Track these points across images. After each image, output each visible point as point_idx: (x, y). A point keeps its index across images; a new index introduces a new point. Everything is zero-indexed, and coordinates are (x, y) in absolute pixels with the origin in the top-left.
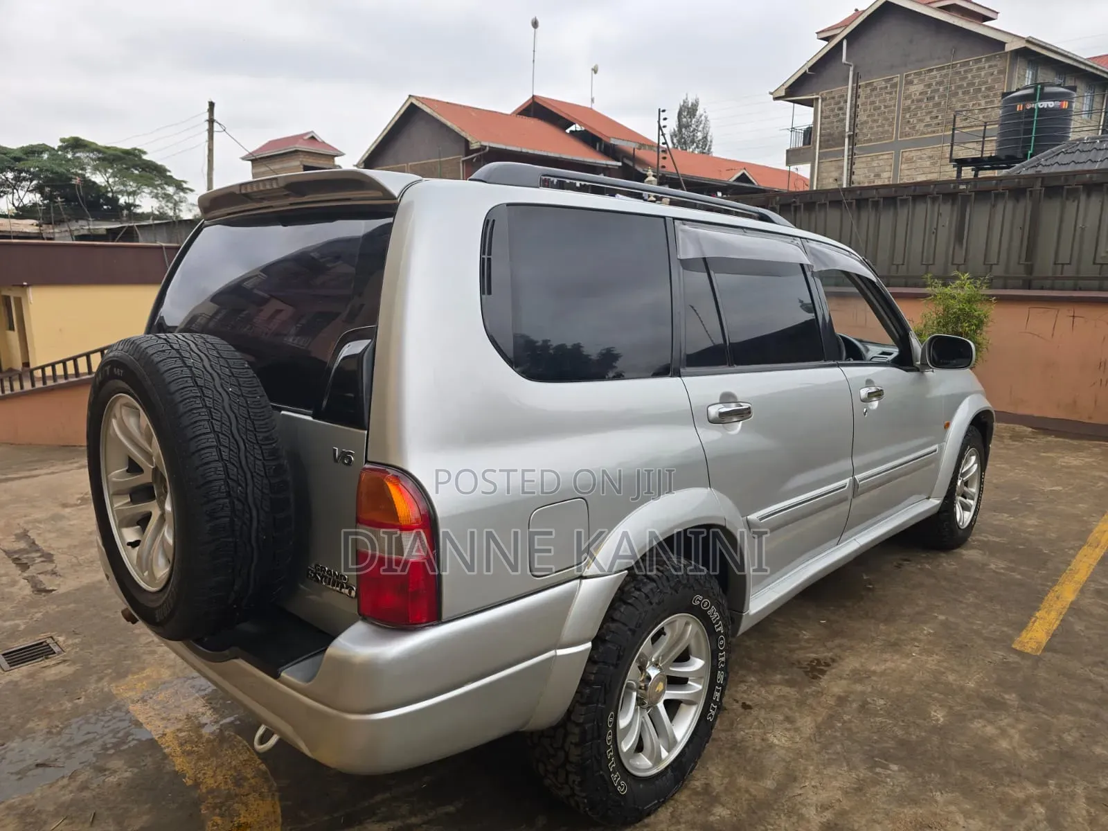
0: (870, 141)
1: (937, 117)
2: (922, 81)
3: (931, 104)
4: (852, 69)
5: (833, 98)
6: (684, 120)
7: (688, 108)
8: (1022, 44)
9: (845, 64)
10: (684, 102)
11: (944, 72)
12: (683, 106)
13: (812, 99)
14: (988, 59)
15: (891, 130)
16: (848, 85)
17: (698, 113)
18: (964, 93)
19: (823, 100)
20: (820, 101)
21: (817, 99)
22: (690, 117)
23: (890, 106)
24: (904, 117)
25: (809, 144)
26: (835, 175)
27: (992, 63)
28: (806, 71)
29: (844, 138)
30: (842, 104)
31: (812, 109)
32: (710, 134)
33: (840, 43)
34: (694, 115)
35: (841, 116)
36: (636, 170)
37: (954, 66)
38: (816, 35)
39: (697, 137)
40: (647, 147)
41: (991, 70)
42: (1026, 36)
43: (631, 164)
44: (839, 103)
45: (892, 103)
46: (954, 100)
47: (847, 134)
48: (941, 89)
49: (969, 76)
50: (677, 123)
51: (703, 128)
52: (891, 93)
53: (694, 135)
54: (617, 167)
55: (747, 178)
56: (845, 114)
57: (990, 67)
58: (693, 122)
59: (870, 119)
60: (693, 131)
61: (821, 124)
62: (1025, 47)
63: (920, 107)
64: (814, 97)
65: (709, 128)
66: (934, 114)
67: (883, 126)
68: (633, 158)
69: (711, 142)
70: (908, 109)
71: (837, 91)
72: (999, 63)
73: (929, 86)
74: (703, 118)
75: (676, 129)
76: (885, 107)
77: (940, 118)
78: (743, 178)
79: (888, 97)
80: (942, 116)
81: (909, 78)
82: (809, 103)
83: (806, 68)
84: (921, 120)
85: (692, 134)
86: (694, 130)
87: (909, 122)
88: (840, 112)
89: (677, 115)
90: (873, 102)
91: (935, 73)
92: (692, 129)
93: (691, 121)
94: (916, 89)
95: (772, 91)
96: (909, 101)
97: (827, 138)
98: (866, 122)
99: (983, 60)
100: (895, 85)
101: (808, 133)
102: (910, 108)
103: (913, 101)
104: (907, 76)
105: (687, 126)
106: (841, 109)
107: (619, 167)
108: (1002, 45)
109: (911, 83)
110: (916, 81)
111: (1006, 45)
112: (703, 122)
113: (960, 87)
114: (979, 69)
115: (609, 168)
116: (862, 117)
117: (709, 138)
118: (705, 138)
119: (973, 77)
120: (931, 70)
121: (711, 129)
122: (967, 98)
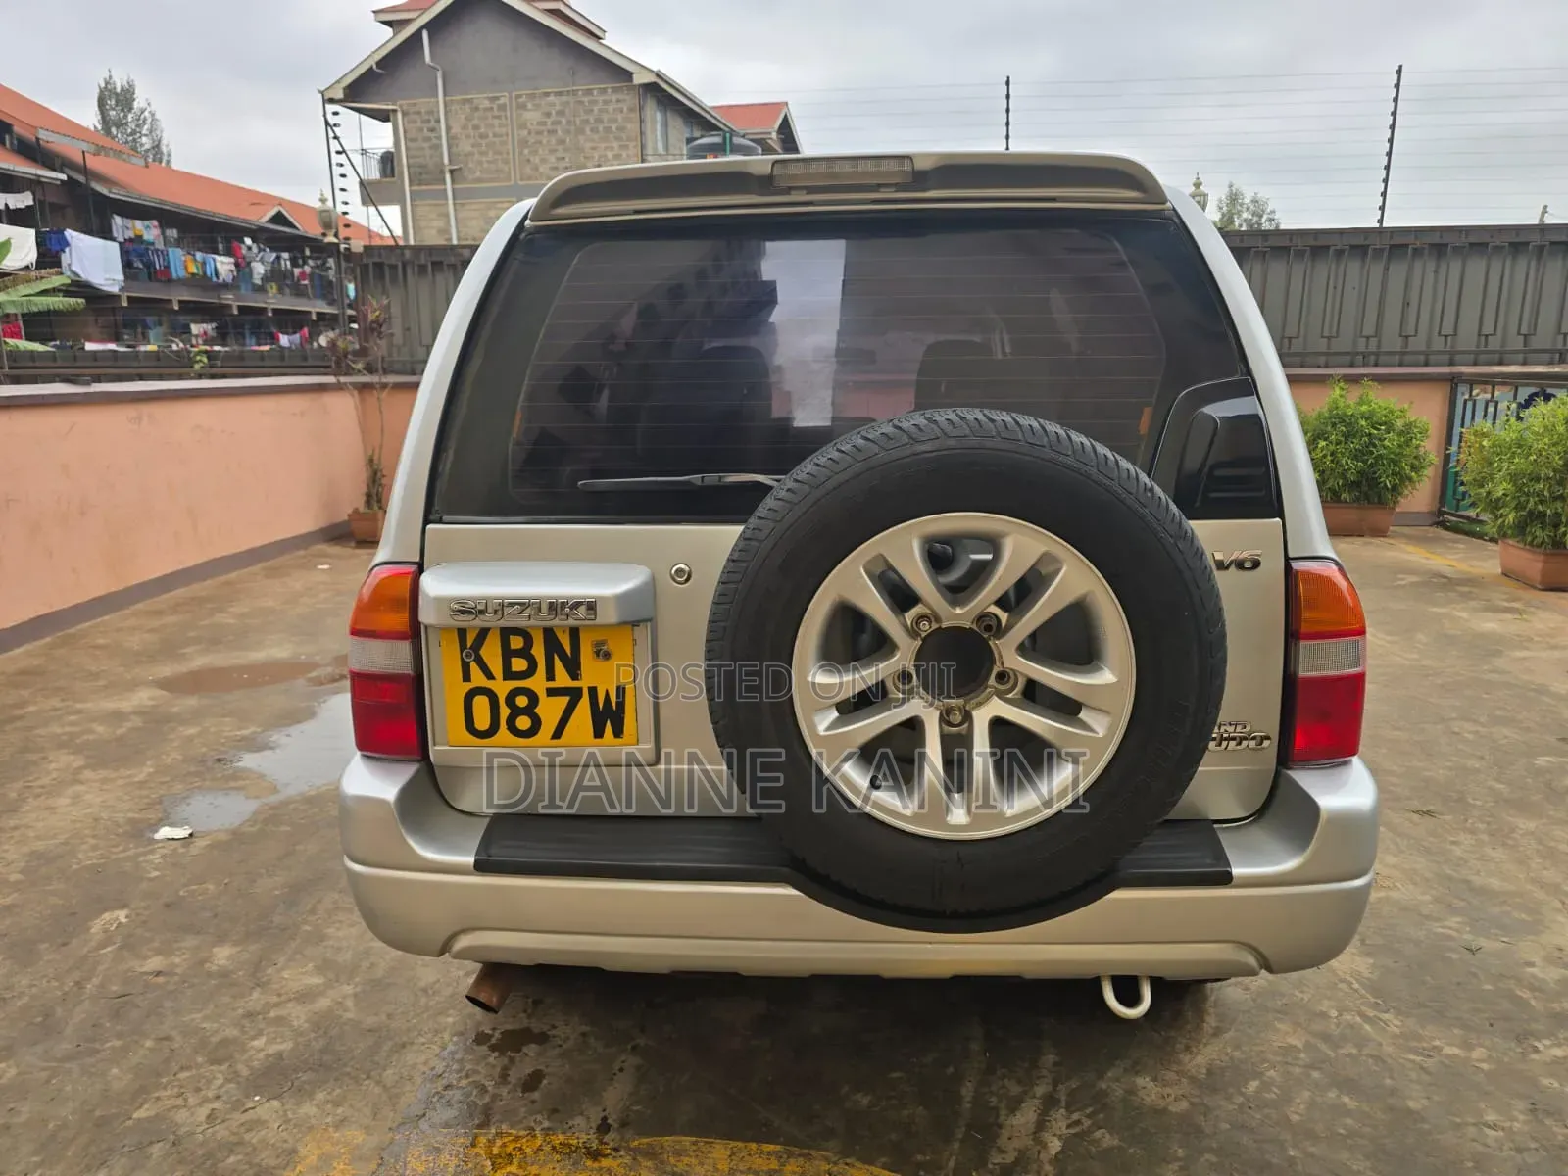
0: (479, 180)
1: (564, 158)
2: (537, 107)
3: (553, 141)
4: (439, 74)
5: (419, 113)
6: (112, 113)
7: (116, 94)
8: (652, 79)
9: (430, 66)
10: (107, 83)
11: (565, 98)
12: (106, 88)
13: (388, 110)
14: (614, 90)
15: (506, 169)
16: (437, 96)
17: (136, 105)
18: (592, 130)
19: (404, 114)
20: (399, 115)
21: (395, 111)
22: (122, 110)
23: (501, 136)
24: (521, 153)
25: (393, 176)
26: (440, 224)
27: (621, 96)
28: (372, 68)
29: (442, 172)
30: (433, 123)
31: (389, 125)
32: (164, 142)
33: (418, 34)
34: (131, 109)
35: (435, 141)
36: (93, 190)
37: (575, 93)
38: (373, 14)
39: (142, 145)
40: (111, 152)
41: (620, 105)
42: (655, 69)
43: (81, 179)
44: (429, 121)
45: (504, 130)
46: (581, 138)
47: (447, 169)
48: (564, 120)
49: (596, 108)
50: (99, 117)
51: (151, 131)
52: (499, 117)
53: (134, 140)
54: (59, 183)
55: (285, 217)
56: (439, 138)
57: (618, 101)
58: (130, 119)
59: (476, 150)
60: (131, 134)
61: (407, 149)
62: (655, 83)
63: (540, 142)
64: (391, 107)
65: (161, 132)
66: (560, 154)
67: (494, 161)
68: (84, 170)
69: (169, 155)
70: (524, 143)
71: (423, 103)
72: (627, 97)
73: (548, 114)
74: (146, 113)
75: (99, 127)
76: (495, 136)
77: (567, 160)
78: (279, 218)
79: (496, 122)
80: (570, 159)
81: (521, 100)
82: (383, 116)
83: (372, 62)
84: (543, 160)
85: (131, 138)
86: (134, 133)
87: (529, 160)
88: (433, 135)
89: (96, 103)
90: (476, 128)
91: (551, 98)
92: (129, 131)
93: (126, 116)
94: (532, 116)
95: (323, 89)
96: (526, 133)
97: (418, 170)
98: (471, 154)
99: (609, 91)
100: (502, 107)
101: (388, 161)
102: (527, 142)
103: (530, 133)
104: (519, 97)
105: (120, 124)
106: (432, 130)
107: (62, 181)
108: (627, 75)
109: (523, 107)
110: (530, 106)
111: (634, 76)
112: (149, 121)
113: (587, 121)
114: (605, 102)
115: (40, 183)
116: (465, 146)
117: (164, 149)
118: (157, 147)
119: (600, 110)
120: (547, 94)
121: (164, 135)
122: (596, 137)
